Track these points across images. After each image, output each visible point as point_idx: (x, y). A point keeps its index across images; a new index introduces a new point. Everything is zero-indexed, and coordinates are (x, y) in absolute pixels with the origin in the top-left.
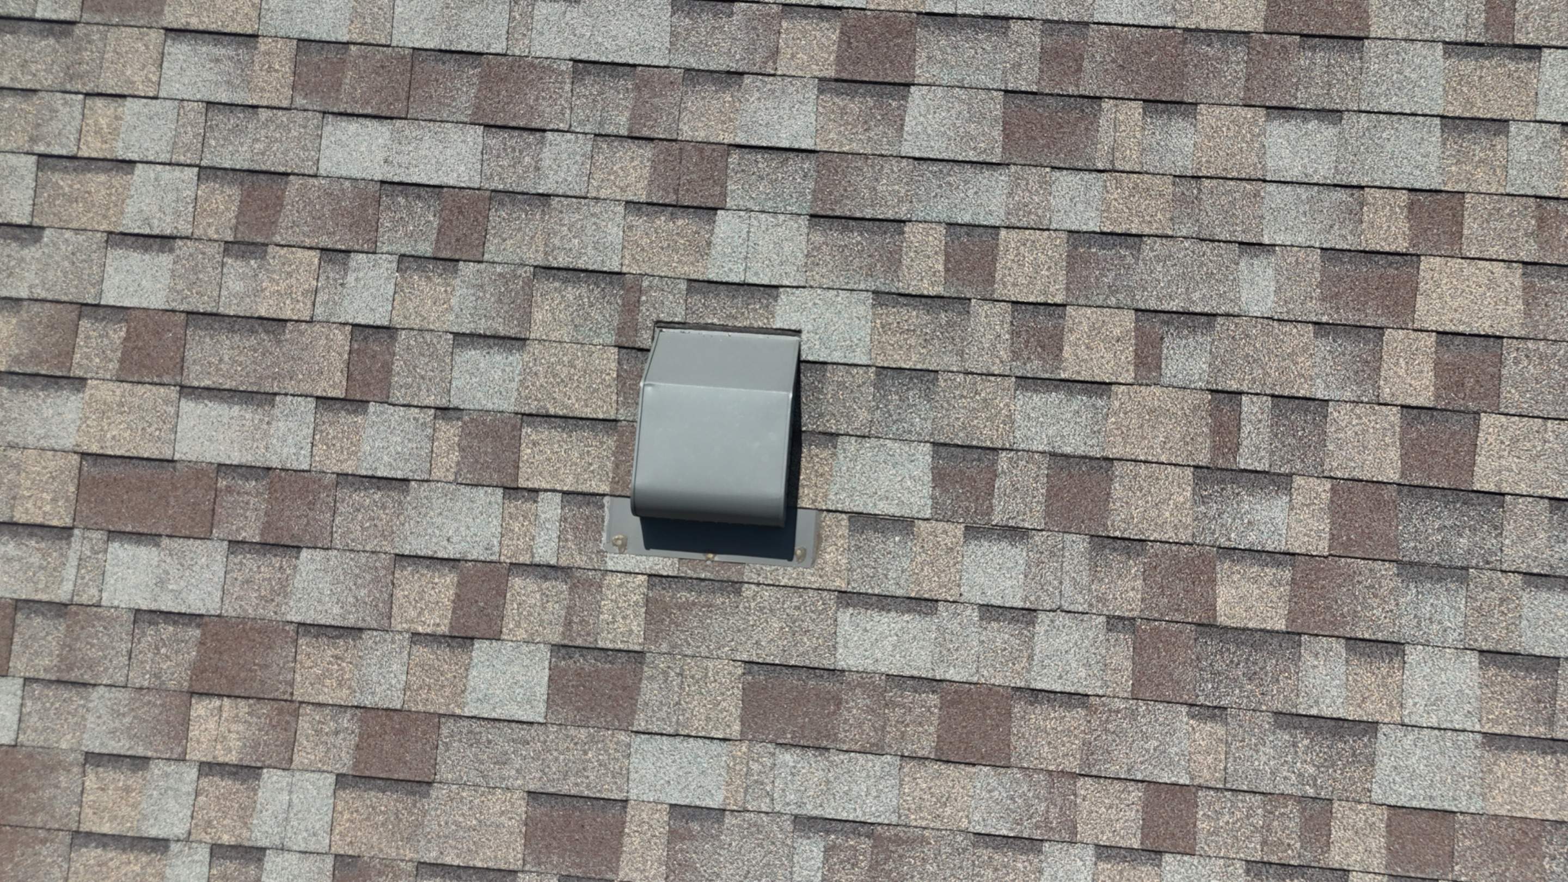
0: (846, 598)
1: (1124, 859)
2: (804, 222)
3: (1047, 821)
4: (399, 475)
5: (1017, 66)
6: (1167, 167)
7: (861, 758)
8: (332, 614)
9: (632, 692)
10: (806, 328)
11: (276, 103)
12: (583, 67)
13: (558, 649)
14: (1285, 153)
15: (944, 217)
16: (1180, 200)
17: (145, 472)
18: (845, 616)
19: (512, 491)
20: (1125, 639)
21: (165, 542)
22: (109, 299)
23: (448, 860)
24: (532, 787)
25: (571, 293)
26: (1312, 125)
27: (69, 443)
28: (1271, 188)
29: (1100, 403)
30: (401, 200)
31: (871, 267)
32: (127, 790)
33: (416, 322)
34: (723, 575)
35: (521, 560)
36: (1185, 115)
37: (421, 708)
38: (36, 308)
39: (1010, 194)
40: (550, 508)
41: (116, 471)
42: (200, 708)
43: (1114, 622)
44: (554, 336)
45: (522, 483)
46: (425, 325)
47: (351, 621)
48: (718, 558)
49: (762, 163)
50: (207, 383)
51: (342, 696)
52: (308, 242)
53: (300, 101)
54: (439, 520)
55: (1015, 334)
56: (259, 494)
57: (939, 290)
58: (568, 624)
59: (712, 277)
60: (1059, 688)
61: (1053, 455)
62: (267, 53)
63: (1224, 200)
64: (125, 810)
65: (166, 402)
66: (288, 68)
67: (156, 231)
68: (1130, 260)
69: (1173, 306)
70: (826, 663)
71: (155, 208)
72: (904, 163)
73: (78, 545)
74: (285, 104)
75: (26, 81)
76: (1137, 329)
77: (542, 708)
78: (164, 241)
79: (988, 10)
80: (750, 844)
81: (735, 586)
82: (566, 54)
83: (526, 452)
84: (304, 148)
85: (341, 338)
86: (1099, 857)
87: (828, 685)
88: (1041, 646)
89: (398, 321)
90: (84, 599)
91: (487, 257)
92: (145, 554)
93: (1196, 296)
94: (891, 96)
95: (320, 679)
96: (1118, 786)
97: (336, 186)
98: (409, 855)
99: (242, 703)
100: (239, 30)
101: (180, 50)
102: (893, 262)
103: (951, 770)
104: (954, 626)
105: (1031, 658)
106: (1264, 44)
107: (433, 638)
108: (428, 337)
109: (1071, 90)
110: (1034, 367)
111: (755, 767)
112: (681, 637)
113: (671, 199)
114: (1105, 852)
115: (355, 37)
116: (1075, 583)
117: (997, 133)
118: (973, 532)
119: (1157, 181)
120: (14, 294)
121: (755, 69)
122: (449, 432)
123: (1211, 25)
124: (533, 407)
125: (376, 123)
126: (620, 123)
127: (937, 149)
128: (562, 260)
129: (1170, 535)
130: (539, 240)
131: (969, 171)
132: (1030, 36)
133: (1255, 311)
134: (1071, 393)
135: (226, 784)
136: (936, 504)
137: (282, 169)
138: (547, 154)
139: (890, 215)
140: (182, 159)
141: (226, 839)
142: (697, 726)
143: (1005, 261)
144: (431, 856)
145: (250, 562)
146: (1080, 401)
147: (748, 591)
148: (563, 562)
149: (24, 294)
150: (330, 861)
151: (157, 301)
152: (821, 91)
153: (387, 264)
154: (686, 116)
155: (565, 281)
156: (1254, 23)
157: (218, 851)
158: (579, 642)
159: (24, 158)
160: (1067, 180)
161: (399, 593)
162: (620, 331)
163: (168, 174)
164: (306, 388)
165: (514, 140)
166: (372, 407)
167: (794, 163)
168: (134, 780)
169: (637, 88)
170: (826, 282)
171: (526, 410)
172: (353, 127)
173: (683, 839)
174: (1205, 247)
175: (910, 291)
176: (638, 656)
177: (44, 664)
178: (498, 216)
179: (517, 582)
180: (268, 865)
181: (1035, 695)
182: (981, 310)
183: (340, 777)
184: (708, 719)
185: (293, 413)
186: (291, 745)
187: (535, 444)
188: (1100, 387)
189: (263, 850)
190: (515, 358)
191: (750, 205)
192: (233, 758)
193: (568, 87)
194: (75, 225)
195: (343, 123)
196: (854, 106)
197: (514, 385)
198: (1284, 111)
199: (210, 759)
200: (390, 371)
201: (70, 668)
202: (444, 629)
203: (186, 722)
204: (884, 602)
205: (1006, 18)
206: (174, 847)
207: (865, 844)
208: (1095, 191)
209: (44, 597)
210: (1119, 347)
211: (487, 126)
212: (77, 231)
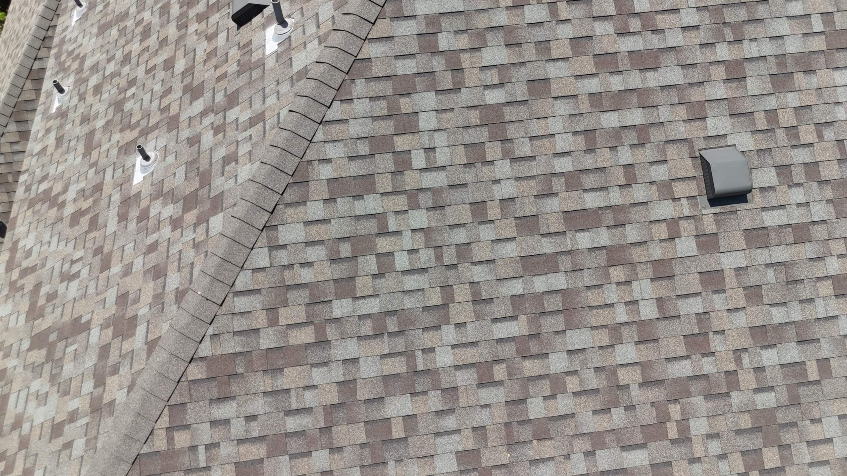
0: (763, 209)
1: (844, 257)
2: (728, 117)
3: (824, 252)
4: (645, 201)
5: (771, 68)
6: (812, 87)
7: (777, 247)
8: (638, 239)
9: (717, 243)
10: (737, 144)
11: (587, 112)
12: (663, 87)
13: (697, 236)
14: (839, 79)
15: (763, 109)
16: (818, 95)
17: (581, 213)
18: (764, 214)
19: (673, 199)
20: (831, 205)
21: (590, 230)
22: (558, 171)
23: (684, 293)
24: (699, 271)
25: (675, 146)
26: (844, 71)
27: (558, 210)
28: (838, 88)
29: (811, 148)
30: (626, 131)
31: (748, 125)
32: (599, 294)
33: (638, 162)
34: (732, 210)
35: (681, 216)
36: (814, 74)
37: (666, 258)
38: (539, 177)
39: (777, 101)
40: (685, 202)
41: (573, 214)
42: (611, 270)
43: (829, 201)
44: (674, 158)
45: (676, 197)
46: (641, 161)
47: (643, 240)
48: (729, 206)
49: (714, 104)
50: (589, 188)
51: (646, 259)
52: (606, 146)
53: (593, 110)
54: (658, 211)
55: (787, 135)
56: (610, 213)
57: (766, 128)
58: (697, 230)
59: (709, 135)
60: (819, 220)
61: (804, 163)
62: (581, 99)
63: (828, 93)
64: (600, 298)
65: (580, 195)
66: (588, 101)
67: (566, 151)
68: (810, 112)
69: (823, 121)
70: (763, 226)
71: (563, 145)
72: (749, 97)
73: (569, 235)
74: (590, 111)
75: (520, 118)
76: (816, 129)
77: (696, 251)
78: (568, 153)
79: (760, 55)
80: (755, 273)
81: (735, 212)
82: (658, 85)
83: (675, 189)
84: (598, 122)
85: (621, 169)
86: (838, 258)
87: (764, 231)
88: (813, 211)
89: (634, 162)
90: (575, 248)
91: (652, 141)
92: (586, 234)
93: (827, 118)
94: (742, 81)
95: (639, 256)
96: (838, 240)
97: (608, 130)
98: (674, 294)
99: (621, 266)
100: (573, 94)
101: (558, 102)
102: (754, 124)
103: (799, 245)
104: (791, 210)
105: (811, 214)
106: (828, 52)
107: (665, 240)
108: (642, 164)
109: (785, 72)
110: (794, 143)
111: (752, 255)
112: (725, 228)
113: (694, 117)
114: (839, 256)
115: (603, 91)
116: (817, 194)
117: (770, 86)
118: (790, 186)
119: (811, 91)
120: (533, 175)
121: (707, 80)
122: (654, 188)
123: (815, 50)
124: (674, 177)
125: (614, 112)
126: (676, 100)
127: (757, 92)
128: (671, 138)
129: (836, 178)
130: (664, 135)
131: (766, 97)
132: (772, 60)
133: (842, 119)
134: (804, 148)
135: (623, 287)
136: (779, 182)
137: (594, 129)
138: (659, 112)
139: (749, 111)
140: (567, 131)
141: (628, 300)
142: (735, 248)
143: (780, 117)
144: (680, 293)
145: (613, 230)
146: (806, 149)
147: (739, 213)
148: (692, 215)
149: (535, 174)
150: (655, 300)
151: (571, 169)
152: (724, 83)
153: (627, 148)
154: (692, 95)
155: (673, 143)
156: (824, 48)
157: (627, 303)
158: (701, 234)
159: (525, 139)
160: (790, 95)
161: (653, 231)
162: (690, 153)
163: (564, 136)
164: (615, 184)
165: (650, 110)
166: (633, 185)
167: (722, 102)
168: (600, 291)
169: (677, 90)
170: (738, 131)
171: (672, 178)
172: (608, 114)
173: (739, 276)
174: (826, 105)
175: (760, 129)
176: (716, 234)
177: (569, 267)
178: (651, 130)
179: (681, 222)
180: (640, 304)
181: (813, 223)
182: (777, 131)
183: (651, 279)
184: (738, 246)
185: (614, 191)
186: (636, 274)
187: (676, 186)
188: (811, 145)
189: (637, 301)
190: (665, 166)
191: (714, 115)
192: (623, 280)
193: (660, 94)
194: (544, 153)
195: (605, 113)
196: (734, 85)
197: (667, 173)
198: (836, 68)
199: (618, 281)
200: (636, 176)
201: (576, 267)
202: (667, 237)
203: (609, 273)
204: (773, 208)
205: (765, 56)
206: (615, 305)
207: (783, 267)
208: (797, 96)
209: (564, 250)
210: (813, 134)
211: (643, 107)
212: (544, 155)
